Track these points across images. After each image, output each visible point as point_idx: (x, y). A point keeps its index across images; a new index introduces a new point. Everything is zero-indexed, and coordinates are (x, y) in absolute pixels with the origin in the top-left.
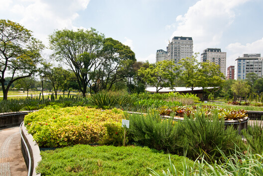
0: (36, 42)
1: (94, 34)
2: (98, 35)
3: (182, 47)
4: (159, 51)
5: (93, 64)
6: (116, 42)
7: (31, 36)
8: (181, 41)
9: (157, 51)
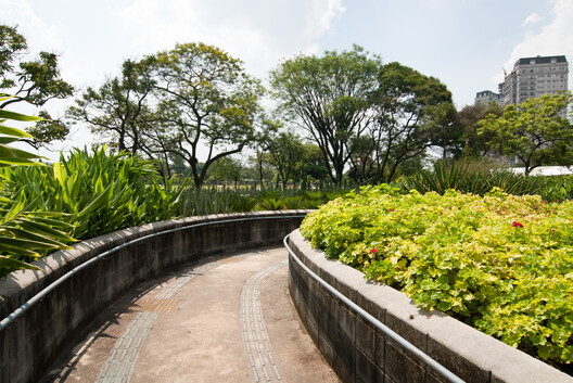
0: (250, 82)
1: (359, 58)
2: (367, 59)
3: (541, 79)
4: (482, 93)
5: (354, 124)
6: (407, 71)
7: (239, 70)
8: (537, 68)
9: (478, 94)
